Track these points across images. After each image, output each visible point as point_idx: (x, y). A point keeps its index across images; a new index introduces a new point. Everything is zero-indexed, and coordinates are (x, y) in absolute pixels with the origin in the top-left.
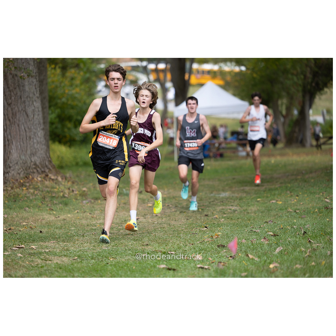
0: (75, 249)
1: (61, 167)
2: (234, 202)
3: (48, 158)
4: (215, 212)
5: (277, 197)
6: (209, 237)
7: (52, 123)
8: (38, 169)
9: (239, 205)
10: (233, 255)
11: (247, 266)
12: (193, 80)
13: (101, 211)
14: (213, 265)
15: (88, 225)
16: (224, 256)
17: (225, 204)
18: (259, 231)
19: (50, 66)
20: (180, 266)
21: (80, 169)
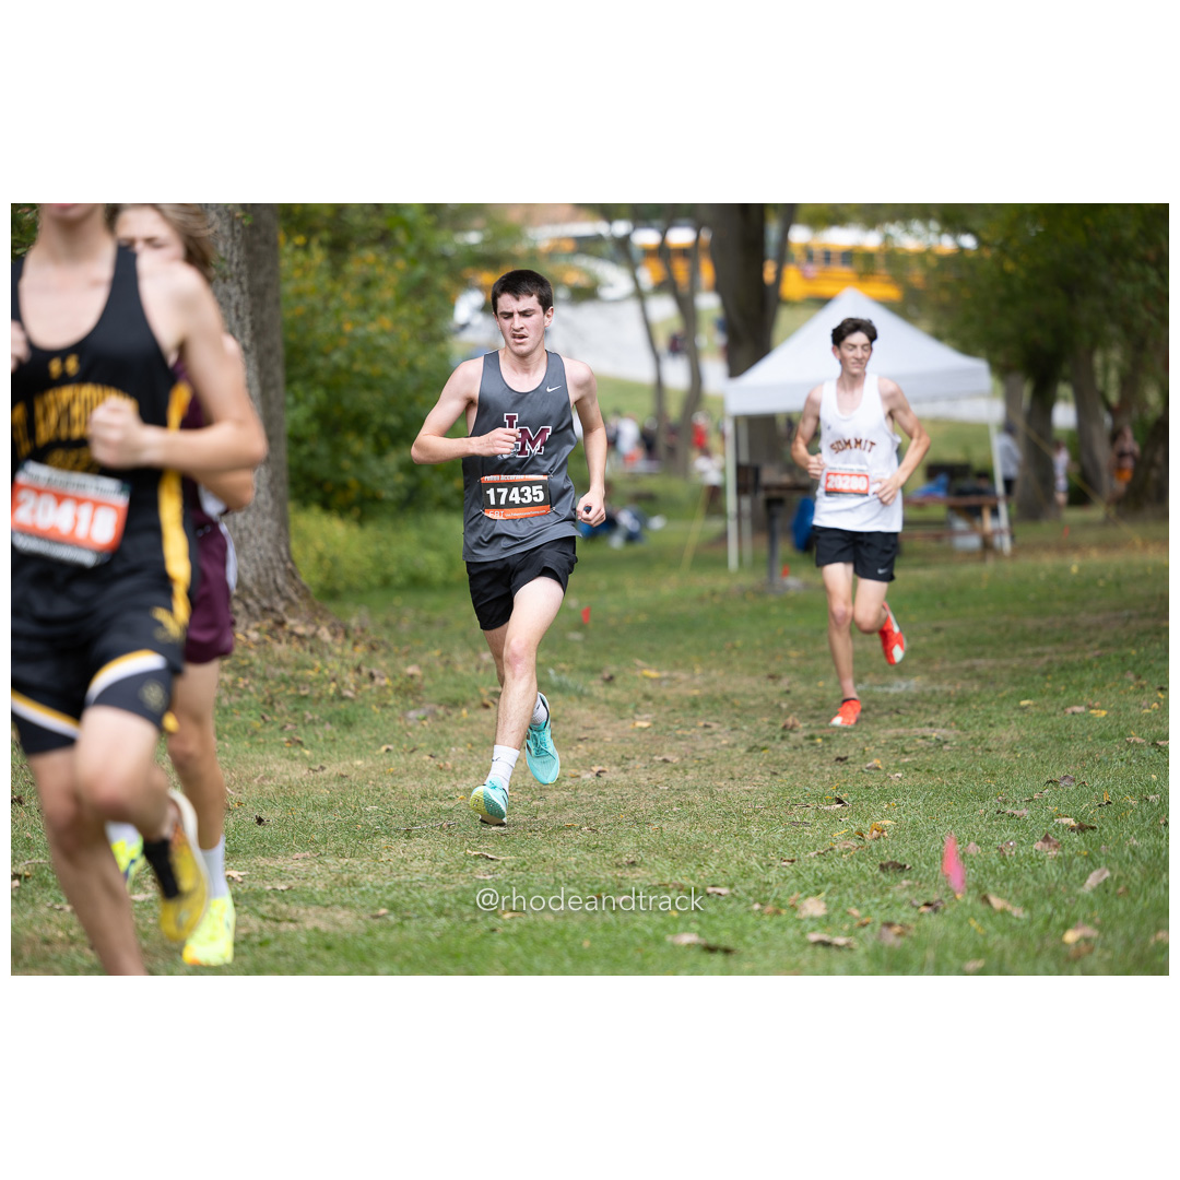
0: (379, 882)
1: (331, 594)
2: (937, 713)
3: (284, 562)
4: (870, 749)
5: (1091, 695)
6: (848, 836)
7: (297, 440)
8: (250, 601)
9: (957, 723)
10: (934, 897)
11: (985, 937)
12: (793, 284)
13: (469, 745)
14: (865, 935)
15: (423, 797)
16: (903, 903)
17: (906, 720)
18: (1025, 812)
19: (289, 237)
20: (748, 939)
21: (398, 601)
